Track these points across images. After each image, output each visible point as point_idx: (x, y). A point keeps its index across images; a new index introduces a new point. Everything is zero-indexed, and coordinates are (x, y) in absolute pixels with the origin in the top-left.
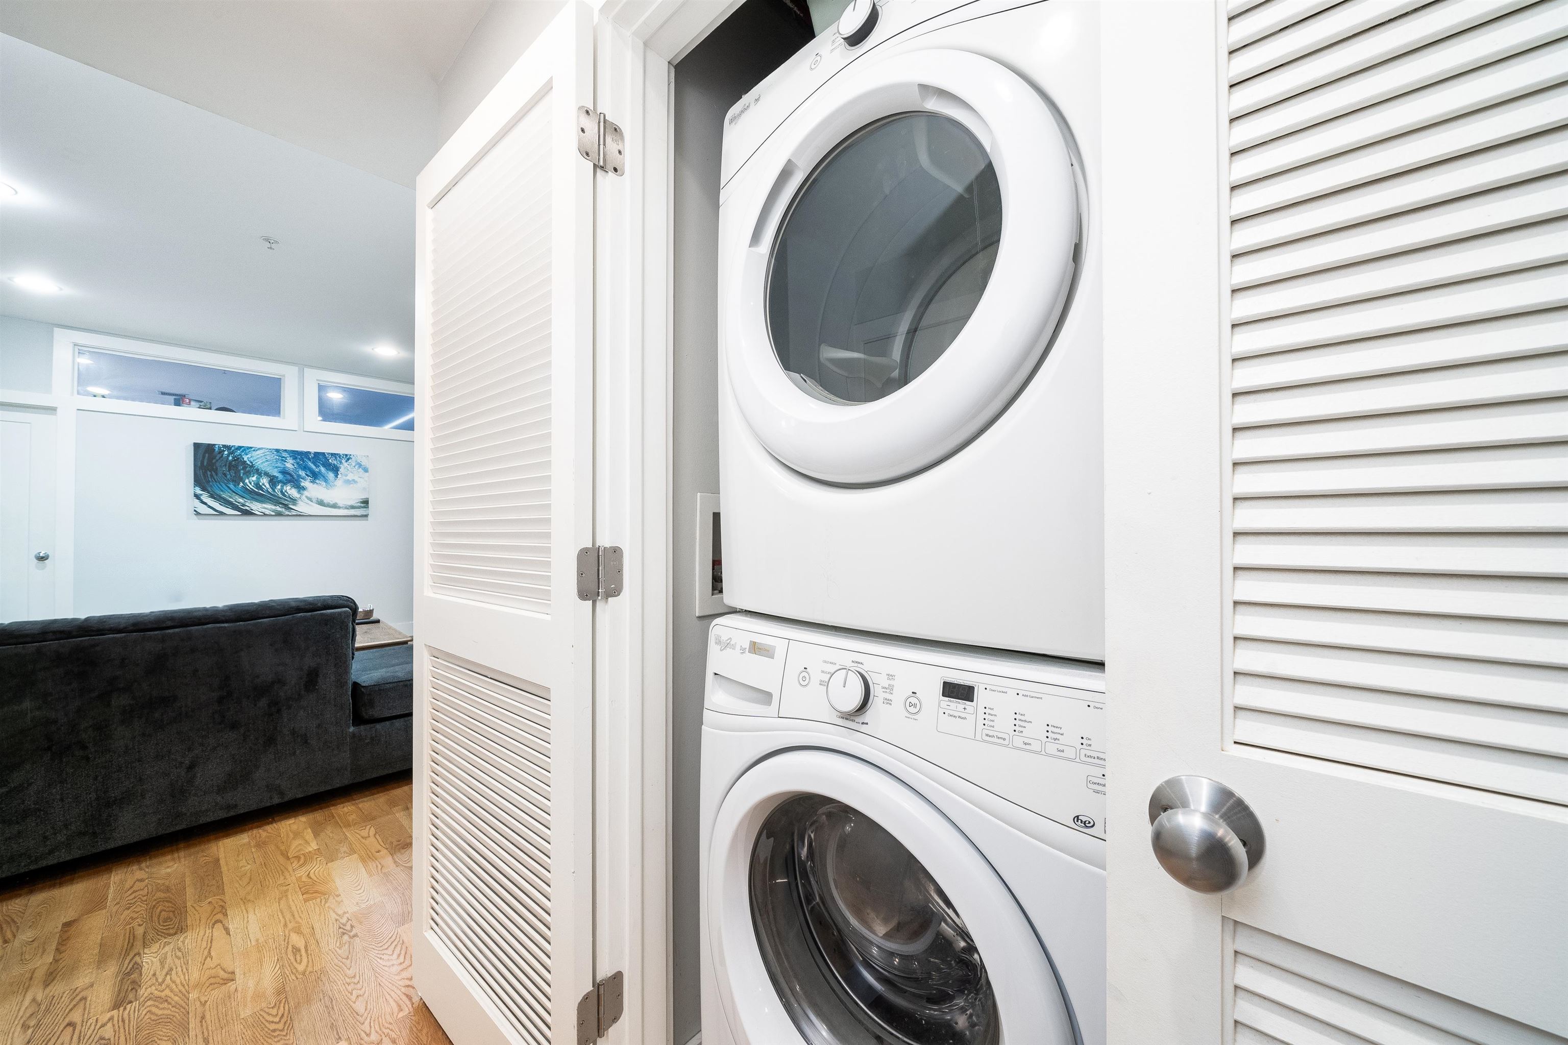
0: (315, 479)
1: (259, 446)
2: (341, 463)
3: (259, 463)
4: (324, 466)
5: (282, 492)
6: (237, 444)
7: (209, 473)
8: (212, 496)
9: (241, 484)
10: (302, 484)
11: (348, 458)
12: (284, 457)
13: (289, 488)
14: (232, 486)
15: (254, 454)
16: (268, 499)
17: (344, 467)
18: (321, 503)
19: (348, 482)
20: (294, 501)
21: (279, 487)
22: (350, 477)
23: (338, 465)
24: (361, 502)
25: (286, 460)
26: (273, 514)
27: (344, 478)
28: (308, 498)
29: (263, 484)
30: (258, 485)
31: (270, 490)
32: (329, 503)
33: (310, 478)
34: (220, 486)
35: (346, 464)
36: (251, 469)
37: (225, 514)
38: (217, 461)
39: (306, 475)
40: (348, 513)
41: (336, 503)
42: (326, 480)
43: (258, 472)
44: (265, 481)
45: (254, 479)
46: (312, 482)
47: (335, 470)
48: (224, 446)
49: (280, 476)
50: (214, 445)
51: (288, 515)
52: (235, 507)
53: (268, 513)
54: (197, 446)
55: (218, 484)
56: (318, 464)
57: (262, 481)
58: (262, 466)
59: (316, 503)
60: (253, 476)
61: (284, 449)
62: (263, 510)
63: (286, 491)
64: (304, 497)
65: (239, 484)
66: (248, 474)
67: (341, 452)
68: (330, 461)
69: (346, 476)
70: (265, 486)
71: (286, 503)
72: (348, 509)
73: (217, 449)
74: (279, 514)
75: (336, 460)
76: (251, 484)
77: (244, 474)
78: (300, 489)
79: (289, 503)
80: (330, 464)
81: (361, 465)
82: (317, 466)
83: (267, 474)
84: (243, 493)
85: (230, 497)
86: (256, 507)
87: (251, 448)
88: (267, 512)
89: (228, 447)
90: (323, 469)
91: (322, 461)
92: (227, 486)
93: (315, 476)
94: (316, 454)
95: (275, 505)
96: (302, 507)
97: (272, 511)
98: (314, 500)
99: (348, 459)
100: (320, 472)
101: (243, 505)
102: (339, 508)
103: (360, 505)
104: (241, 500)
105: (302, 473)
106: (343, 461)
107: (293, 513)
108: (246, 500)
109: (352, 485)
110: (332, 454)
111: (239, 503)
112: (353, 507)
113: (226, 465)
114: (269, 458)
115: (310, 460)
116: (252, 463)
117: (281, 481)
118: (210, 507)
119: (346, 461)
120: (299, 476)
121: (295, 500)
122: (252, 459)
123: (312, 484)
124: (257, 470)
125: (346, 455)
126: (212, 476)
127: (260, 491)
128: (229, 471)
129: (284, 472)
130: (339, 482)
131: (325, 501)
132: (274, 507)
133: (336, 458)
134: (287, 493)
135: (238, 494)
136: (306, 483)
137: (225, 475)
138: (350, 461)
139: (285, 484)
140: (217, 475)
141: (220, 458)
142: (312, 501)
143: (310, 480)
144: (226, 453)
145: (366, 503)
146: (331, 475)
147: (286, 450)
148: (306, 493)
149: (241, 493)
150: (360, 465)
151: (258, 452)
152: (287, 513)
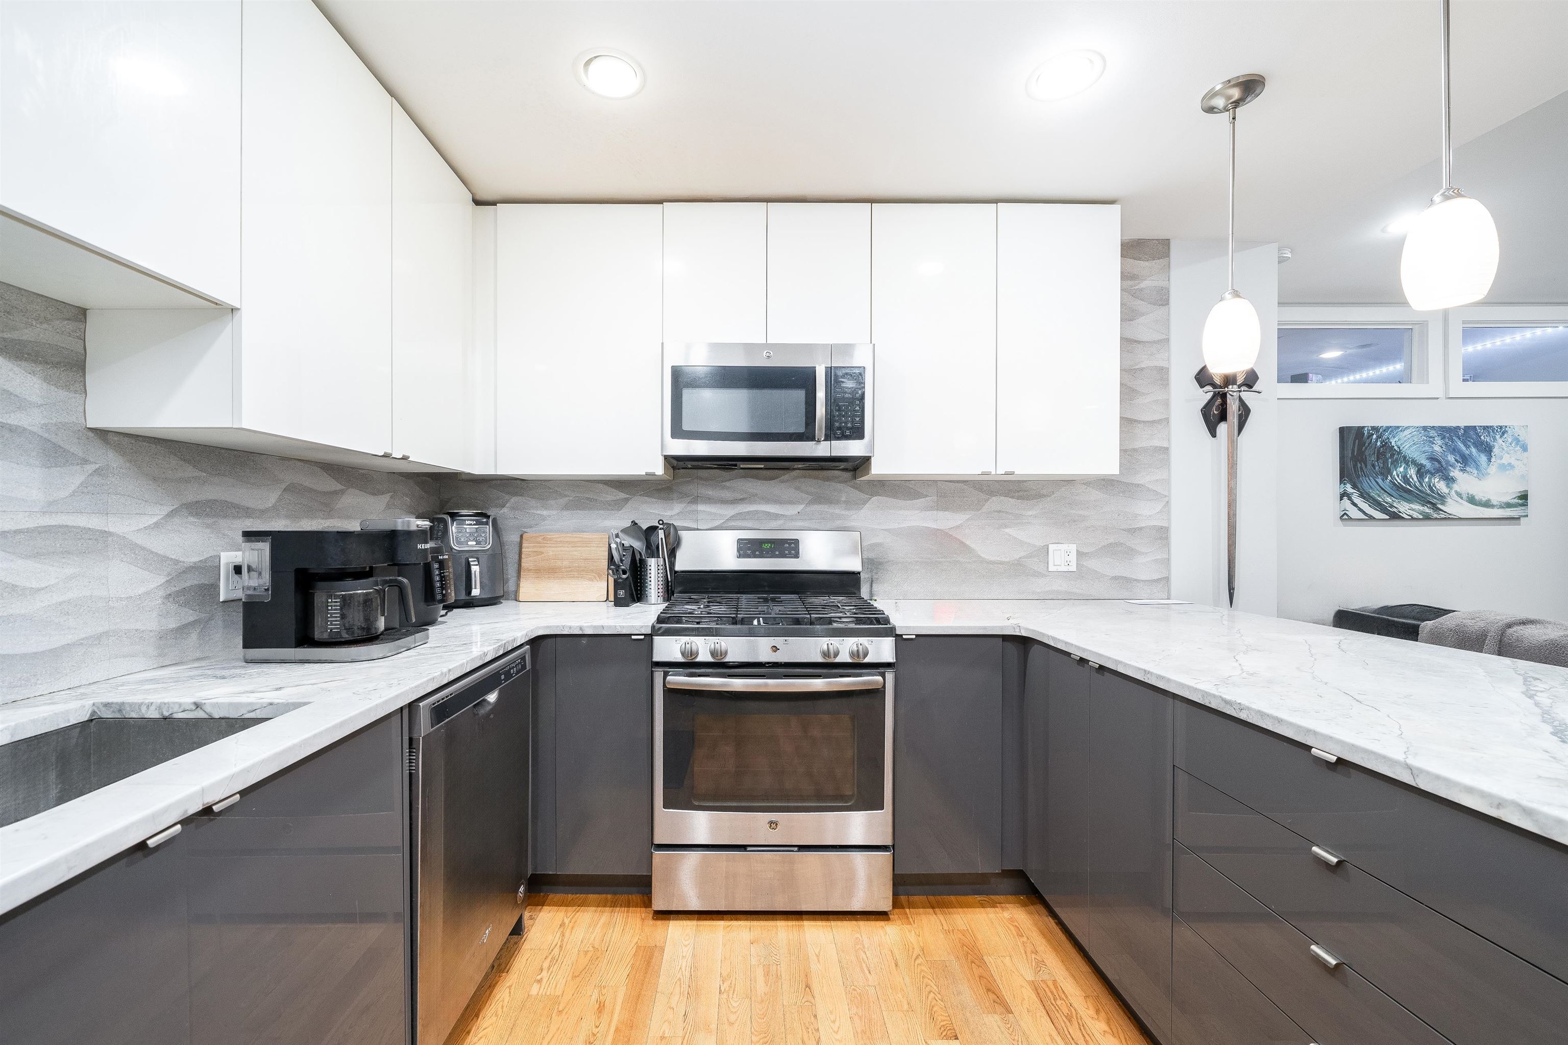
0: (1465, 466)
1: (1406, 425)
2: (1495, 439)
3: (1406, 447)
4: (1476, 446)
5: (1429, 486)
6: (1385, 424)
7: (1359, 465)
8: (1362, 496)
9: (1389, 478)
10: (1452, 474)
11: (1503, 430)
12: (1431, 437)
13: (1437, 480)
14: (1380, 481)
15: (1402, 435)
16: (1416, 497)
17: (1499, 445)
18: (1472, 500)
19: (1503, 468)
20: (1442, 498)
21: (1427, 480)
22: (1505, 461)
23: (1492, 443)
24: (1519, 497)
25: (1434, 442)
26: (1421, 517)
27: (1499, 461)
28: (1456, 492)
29: (1411, 477)
30: (1406, 479)
31: (1418, 484)
32: (1481, 500)
33: (1459, 464)
34: (1369, 482)
35: (1500, 441)
36: (1397, 457)
37: (1374, 518)
38: (1366, 448)
39: (1456, 460)
40: (1504, 514)
41: (1489, 500)
42: (1478, 467)
43: (1406, 460)
44: (1412, 472)
45: (1402, 469)
46: (1461, 470)
47: (1488, 450)
48: (1373, 428)
49: (1428, 465)
50: (1364, 427)
51: (1436, 519)
52: (1383, 510)
53: (1415, 517)
54: (1343, 432)
55: (1367, 478)
56: (1469, 443)
57: (1409, 472)
58: (1409, 452)
59: (1467, 501)
60: (1401, 466)
61: (1431, 426)
62: (1411, 512)
63: (1434, 485)
64: (1453, 493)
65: (1387, 479)
66: (1396, 464)
67: (1495, 423)
68: (1482, 437)
69: (1501, 458)
70: (1413, 479)
71: (1434, 501)
72: (1503, 508)
73: (1366, 433)
74: (1427, 518)
75: (1489, 436)
76: (1398, 476)
77: (1391, 464)
78: (1449, 480)
79: (1437, 501)
80: (1482, 443)
81: (1519, 441)
82: (1467, 447)
83: (1414, 462)
84: (1391, 490)
85: (1379, 496)
86: (1404, 507)
87: (1398, 427)
88: (1415, 515)
89: (1375, 429)
90: (1474, 450)
91: (1473, 439)
92: (1375, 480)
93: (1465, 461)
94: (1467, 428)
95: (1423, 505)
96: (1453, 507)
97: (1420, 514)
98: (1465, 497)
99: (1503, 434)
100: (1471, 455)
101: (1392, 506)
102: (1492, 506)
103: (1516, 501)
104: (1389, 500)
105: (1451, 458)
106: (1498, 437)
107: (1444, 516)
108: (1394, 499)
109: (1508, 472)
110: (1485, 428)
111: (1387, 503)
112: (1509, 505)
113: (1374, 453)
114: (1416, 440)
115: (1459, 439)
116: (1399, 448)
117: (1428, 472)
118: (1360, 510)
119: (1501, 437)
120: (1448, 462)
121: (1444, 497)
122: (1399, 443)
123: (1462, 473)
124: (1405, 457)
125: (1501, 427)
126: (1361, 468)
127: (1408, 487)
128: (1377, 461)
129: (1432, 459)
130: (1493, 469)
131: (1477, 498)
132: (1421, 508)
133: (1489, 433)
134: (1435, 487)
135: (1386, 492)
136: (1455, 473)
137: (1373, 466)
138: (1506, 435)
139: (1433, 474)
140: (1366, 467)
141: (1369, 444)
142: (1462, 498)
143: (1460, 467)
144: (1375, 436)
145: (1524, 497)
146: (1483, 458)
147: (1433, 427)
148: (1456, 487)
149: (1388, 489)
150: (1517, 441)
151: (1406, 432)
152: (1435, 516)
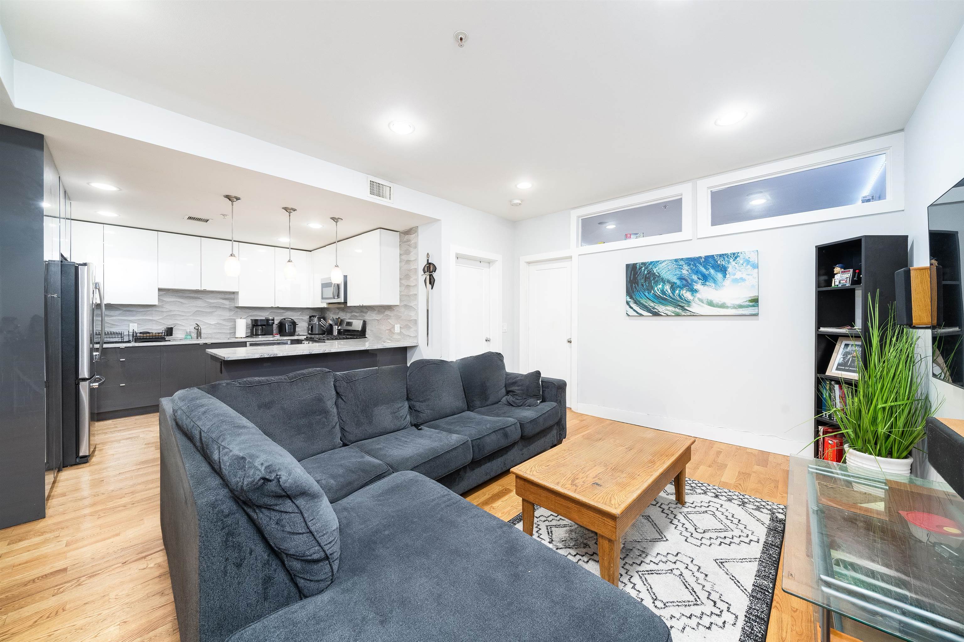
0: (705, 281)
1: (663, 259)
2: (729, 262)
3: (663, 273)
4: (713, 267)
5: (679, 295)
6: (650, 260)
7: (634, 285)
8: (635, 302)
9: (652, 292)
10: (695, 287)
11: (735, 256)
12: (681, 265)
13: (684, 291)
14: (646, 294)
15: (661, 266)
16: (670, 302)
17: (732, 267)
18: (711, 304)
19: (736, 281)
20: (688, 302)
21: (677, 292)
22: (738, 275)
23: (726, 265)
24: (749, 300)
25: (683, 268)
26: (674, 315)
27: (732, 277)
28: (699, 299)
29: (666, 290)
30: (663, 292)
31: (671, 295)
32: (718, 303)
33: (701, 281)
34: (640, 295)
35: (733, 263)
36: (658, 279)
37: (643, 315)
38: (638, 275)
39: (699, 278)
40: (738, 312)
41: (725, 303)
42: (715, 281)
43: (663, 281)
44: (667, 288)
45: (660, 286)
46: (702, 284)
47: (723, 270)
48: (643, 264)
49: (678, 282)
50: (637, 264)
51: (684, 316)
52: (649, 310)
53: (670, 314)
54: (628, 266)
55: (639, 293)
56: (708, 267)
57: (665, 288)
58: (665, 276)
59: (707, 304)
60: (660, 285)
61: (681, 258)
62: (667, 312)
63: (682, 295)
64: (696, 299)
65: (651, 292)
66: (656, 283)
67: (729, 252)
68: (719, 262)
69: (734, 274)
70: (668, 292)
71: (683, 305)
72: (736, 308)
73: (638, 267)
74: (678, 315)
75: (725, 260)
76: (658, 291)
77: (654, 283)
78: (693, 291)
79: (685, 305)
80: (719, 266)
81: (750, 262)
82: (707, 269)
83: (669, 281)
84: (653, 299)
85: (646, 302)
86: (661, 309)
87: (658, 261)
88: (669, 313)
89: (644, 264)
90: (712, 271)
91: (711, 264)
92: (644, 294)
93: (705, 278)
94: (707, 258)
95: (675, 307)
96: (695, 308)
97: (673, 313)
98: (705, 302)
99: (736, 258)
100: (709, 275)
101: (654, 308)
102: (727, 307)
103: (748, 303)
104: (652, 304)
105: (695, 277)
106: (731, 260)
107: (689, 314)
108: (655, 304)
109: (740, 284)
110: (721, 256)
111: (651, 306)
112: (741, 306)
113: (643, 278)
114: (670, 268)
115: (701, 264)
116: (659, 273)
117: (679, 287)
118: (634, 310)
119: (734, 260)
120: (692, 280)
121: (690, 302)
122: (659, 271)
123: (702, 286)
124: (662, 279)
125: (734, 254)
126: (635, 287)
127: (665, 297)
128: (645, 282)
129: (681, 278)
130: (727, 282)
131: (714, 302)
132: (674, 309)
133: (724, 258)
134: (683, 296)
135: (651, 300)
136: (698, 286)
137: (642, 285)
138: (738, 259)
139: (682, 288)
140: (638, 286)
141: (640, 273)
142: (703, 303)
143: (701, 282)
144: (643, 268)
145: (755, 301)
146: (719, 276)
147: (682, 259)
148: (698, 295)
149: (652, 299)
150: (748, 262)
151: (663, 264)
152: (683, 314)
